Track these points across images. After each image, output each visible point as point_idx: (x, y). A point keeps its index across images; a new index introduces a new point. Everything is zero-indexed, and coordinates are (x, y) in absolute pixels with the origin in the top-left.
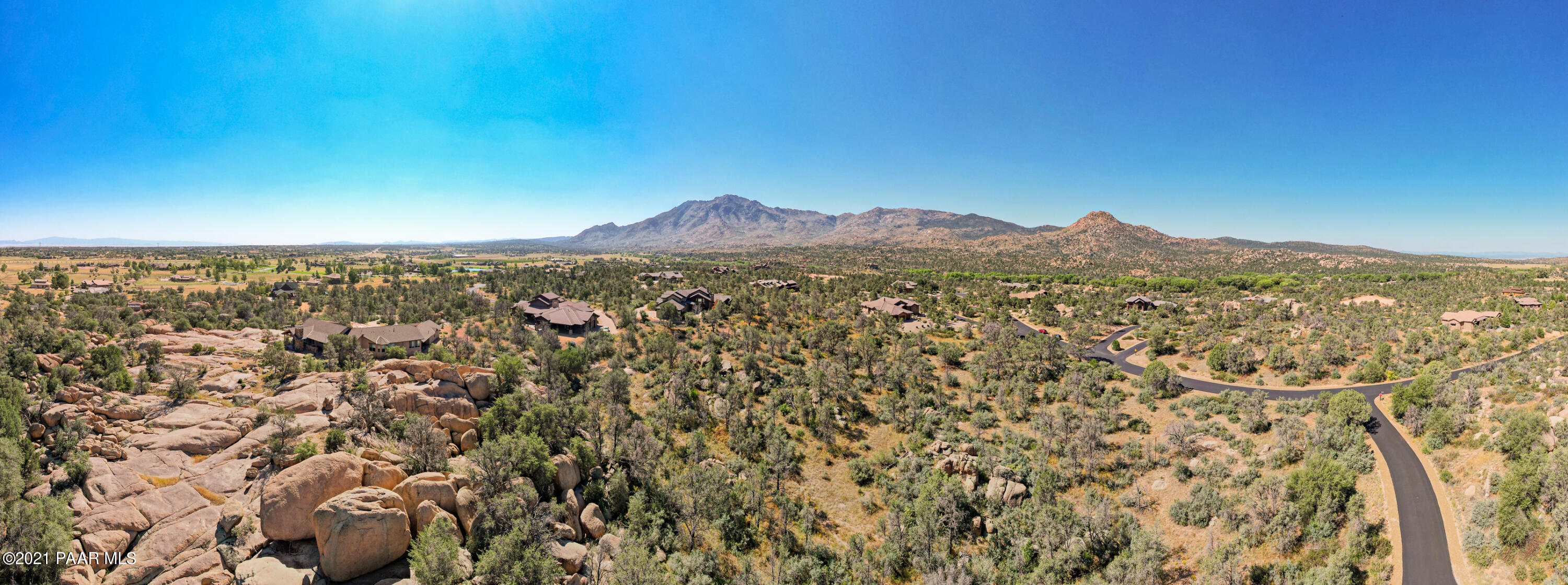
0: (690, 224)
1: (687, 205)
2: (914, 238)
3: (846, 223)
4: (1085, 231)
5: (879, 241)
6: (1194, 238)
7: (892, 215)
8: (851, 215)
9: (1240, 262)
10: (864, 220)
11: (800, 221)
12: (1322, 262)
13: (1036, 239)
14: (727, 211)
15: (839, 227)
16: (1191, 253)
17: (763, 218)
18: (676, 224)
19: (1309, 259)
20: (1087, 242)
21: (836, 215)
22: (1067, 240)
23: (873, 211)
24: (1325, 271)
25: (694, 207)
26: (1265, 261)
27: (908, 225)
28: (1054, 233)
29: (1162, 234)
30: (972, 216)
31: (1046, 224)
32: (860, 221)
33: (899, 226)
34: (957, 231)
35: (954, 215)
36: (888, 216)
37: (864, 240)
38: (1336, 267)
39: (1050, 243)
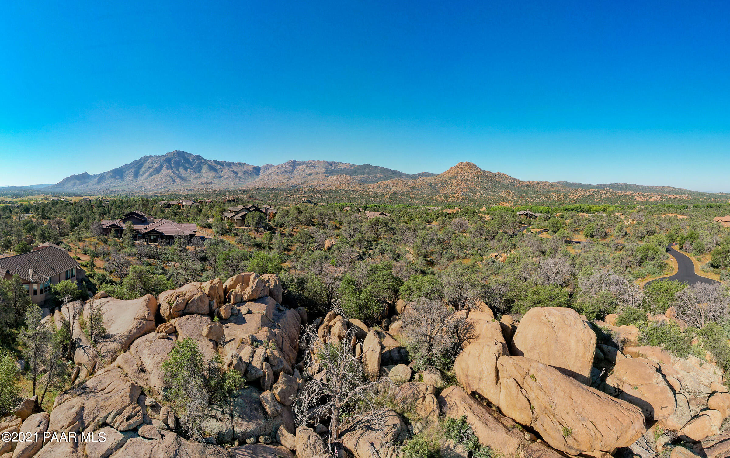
0: (148, 173)
1: (147, 158)
2: (324, 182)
3: (268, 172)
4: (456, 177)
5: (297, 186)
6: (539, 181)
7: (304, 166)
8: (272, 166)
9: (576, 198)
10: (282, 170)
11: (233, 171)
12: (636, 197)
13: (419, 182)
14: (178, 164)
15: (262, 175)
16: (537, 192)
17: (205, 169)
18: (136, 175)
19: (627, 195)
20: (458, 185)
21: (260, 166)
22: (443, 183)
23: (288, 163)
24: (639, 203)
25: (150, 160)
26: (594, 197)
27: (318, 173)
28: (432, 177)
29: (515, 179)
30: (367, 166)
31: (423, 172)
32: (279, 171)
33: (310, 174)
34: (356, 177)
35: (352, 165)
36: (300, 167)
37: (284, 184)
38: (647, 200)
39: (430, 185)
